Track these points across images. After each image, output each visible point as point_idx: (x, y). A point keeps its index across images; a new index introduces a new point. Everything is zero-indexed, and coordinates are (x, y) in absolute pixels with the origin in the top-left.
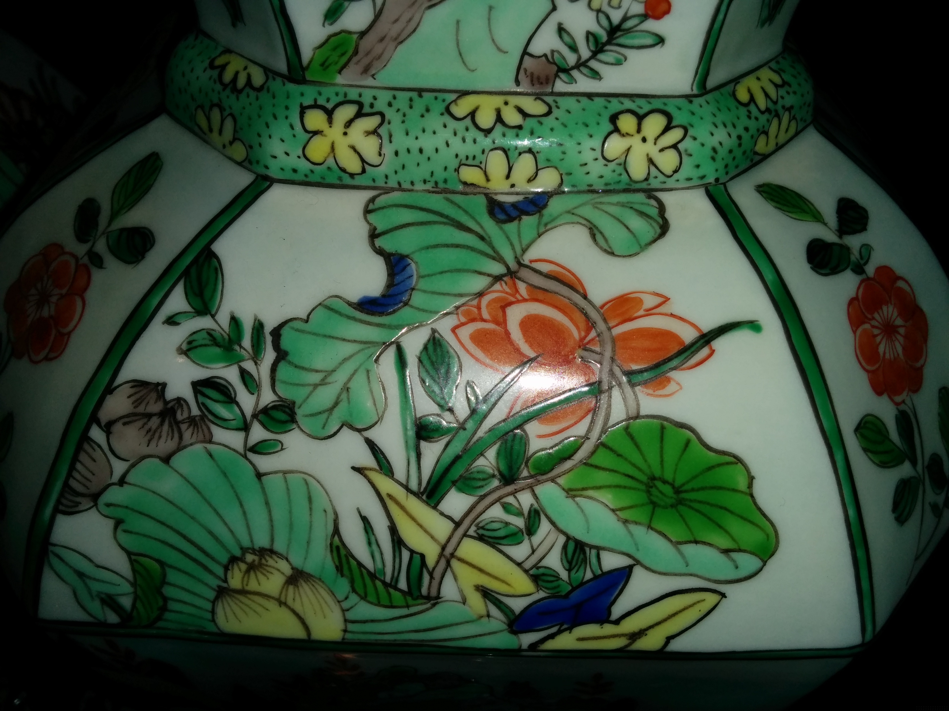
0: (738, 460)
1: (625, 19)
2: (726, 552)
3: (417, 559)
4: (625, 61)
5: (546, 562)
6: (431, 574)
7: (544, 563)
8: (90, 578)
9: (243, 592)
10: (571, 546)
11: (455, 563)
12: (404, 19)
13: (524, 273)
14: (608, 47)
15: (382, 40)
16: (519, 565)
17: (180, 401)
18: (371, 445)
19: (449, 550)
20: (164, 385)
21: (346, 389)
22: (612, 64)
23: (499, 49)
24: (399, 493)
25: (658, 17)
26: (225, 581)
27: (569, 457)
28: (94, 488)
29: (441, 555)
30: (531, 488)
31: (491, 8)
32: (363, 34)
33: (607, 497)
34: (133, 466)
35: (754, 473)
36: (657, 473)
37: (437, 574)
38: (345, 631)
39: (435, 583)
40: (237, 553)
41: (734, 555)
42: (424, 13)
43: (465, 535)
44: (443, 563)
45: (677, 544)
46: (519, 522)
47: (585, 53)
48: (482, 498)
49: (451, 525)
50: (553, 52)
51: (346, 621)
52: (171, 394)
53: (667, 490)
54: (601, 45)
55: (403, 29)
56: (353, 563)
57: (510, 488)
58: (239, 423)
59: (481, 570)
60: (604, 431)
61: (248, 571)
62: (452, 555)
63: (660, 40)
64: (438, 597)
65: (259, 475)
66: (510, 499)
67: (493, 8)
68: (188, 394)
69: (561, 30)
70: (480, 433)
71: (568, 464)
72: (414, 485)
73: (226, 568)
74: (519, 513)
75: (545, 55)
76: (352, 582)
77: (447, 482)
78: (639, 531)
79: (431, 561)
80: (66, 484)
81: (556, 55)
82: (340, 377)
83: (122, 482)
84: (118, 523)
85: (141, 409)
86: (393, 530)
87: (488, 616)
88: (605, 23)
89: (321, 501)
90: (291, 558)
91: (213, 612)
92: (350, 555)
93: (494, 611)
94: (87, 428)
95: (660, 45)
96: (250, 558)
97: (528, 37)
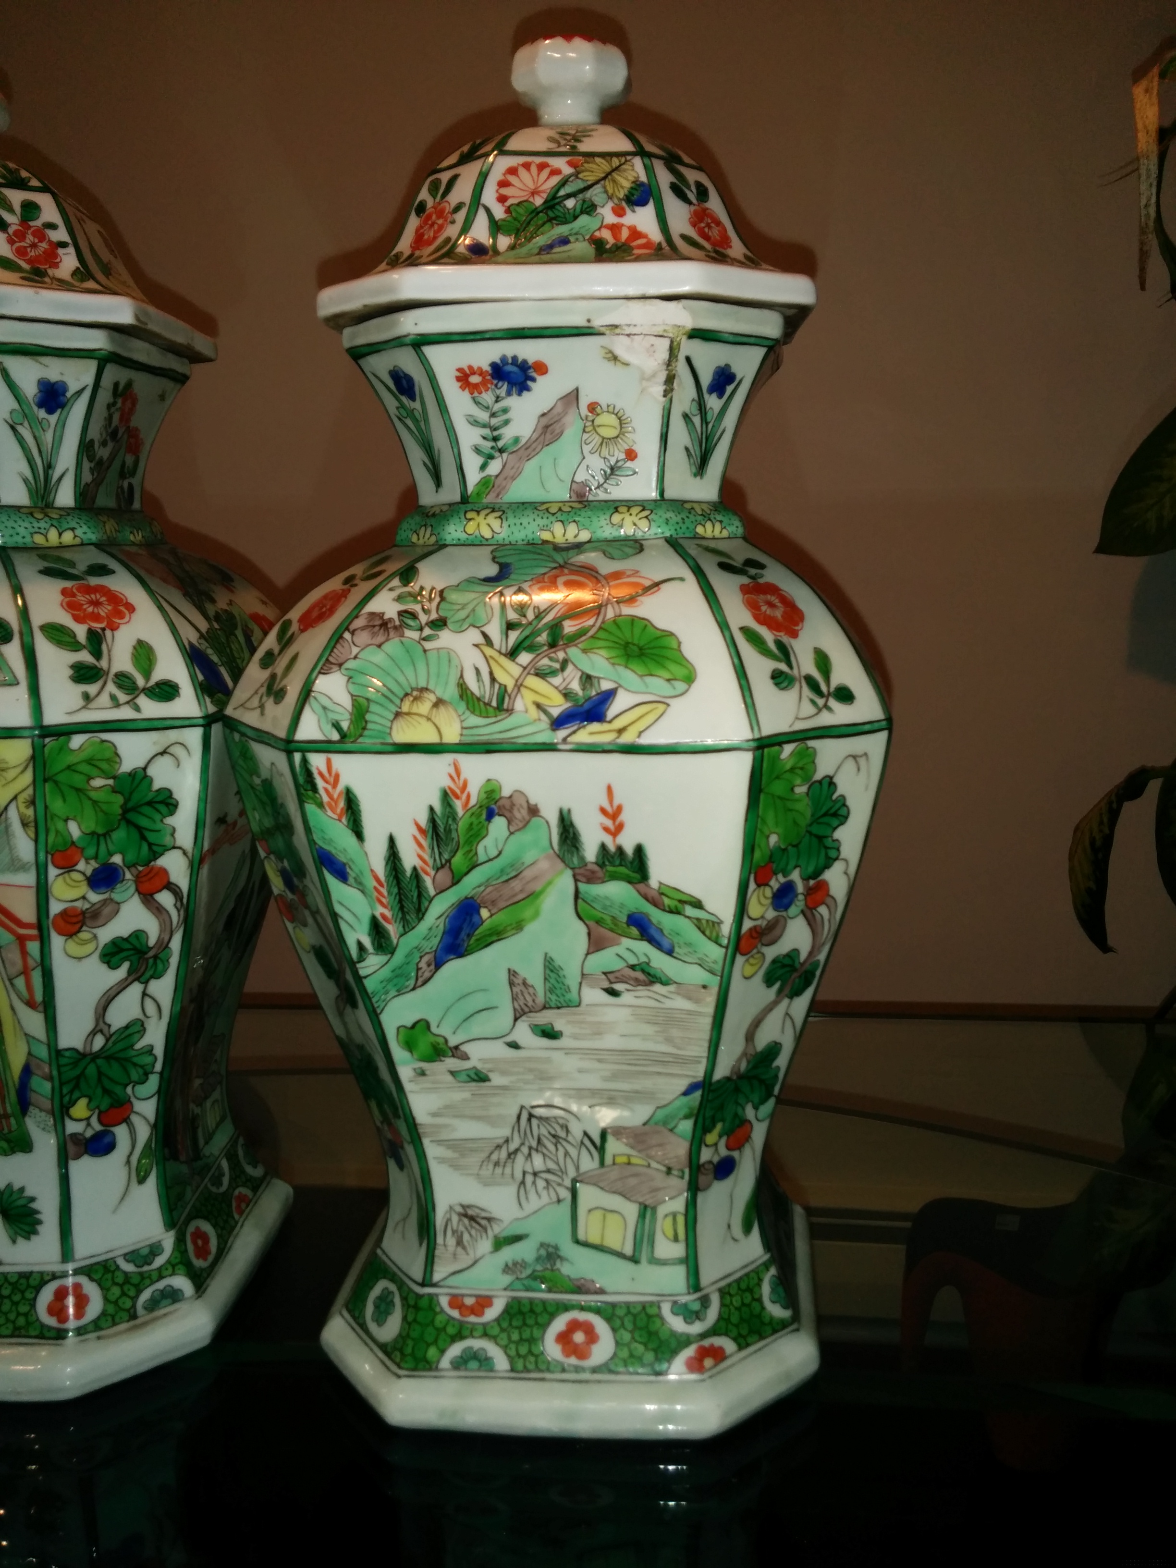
0: (672, 634)
1: (617, 461)
2: (668, 680)
3: (503, 687)
4: (620, 483)
5: (570, 686)
6: (510, 696)
7: (569, 687)
8: (329, 710)
9: (408, 714)
10: (584, 677)
11: (522, 689)
12: (517, 467)
13: (568, 566)
14: (611, 477)
15: (505, 479)
16: (556, 688)
17: (390, 620)
18: (485, 636)
19: (519, 683)
20: (383, 614)
21: (473, 610)
22: (614, 485)
23: (561, 481)
24: (496, 655)
25: (632, 460)
26: (400, 708)
27: (585, 635)
28: (340, 661)
29: (515, 685)
30: (564, 650)
31: (555, 459)
32: (497, 476)
33: (603, 652)
34: (362, 650)
35: (681, 640)
36: (630, 641)
37: (513, 696)
38: (461, 735)
39: (511, 701)
40: (409, 691)
41: (673, 682)
42: (525, 463)
43: (529, 674)
44: (516, 689)
45: (641, 676)
46: (557, 666)
47: (601, 480)
48: (539, 655)
49: (521, 669)
51: (463, 728)
52: (386, 617)
53: (635, 648)
54: (608, 476)
55: (516, 473)
56: (469, 692)
57: (553, 650)
58: (418, 627)
59: (536, 692)
60: (603, 622)
61: (413, 701)
62: (521, 685)
63: (635, 473)
64: (512, 710)
65: (425, 651)
66: (553, 655)
68: (395, 616)
69: (588, 469)
70: (540, 626)
71: (584, 638)
72: (503, 651)
73: (402, 700)
74: (557, 661)
75: (582, 482)
76: (467, 704)
77: (520, 649)
78: (621, 669)
79: (509, 689)
80: (327, 660)
81: (587, 481)
82: (470, 607)
83: (355, 657)
84: (350, 678)
85: (371, 624)
86: (491, 673)
87: (539, 720)
88: (608, 464)
89: (455, 662)
90: (437, 693)
91: (391, 728)
92: (467, 688)
93: (543, 717)
94: (343, 633)
95: (635, 475)
96: (415, 693)
97: (573, 473)
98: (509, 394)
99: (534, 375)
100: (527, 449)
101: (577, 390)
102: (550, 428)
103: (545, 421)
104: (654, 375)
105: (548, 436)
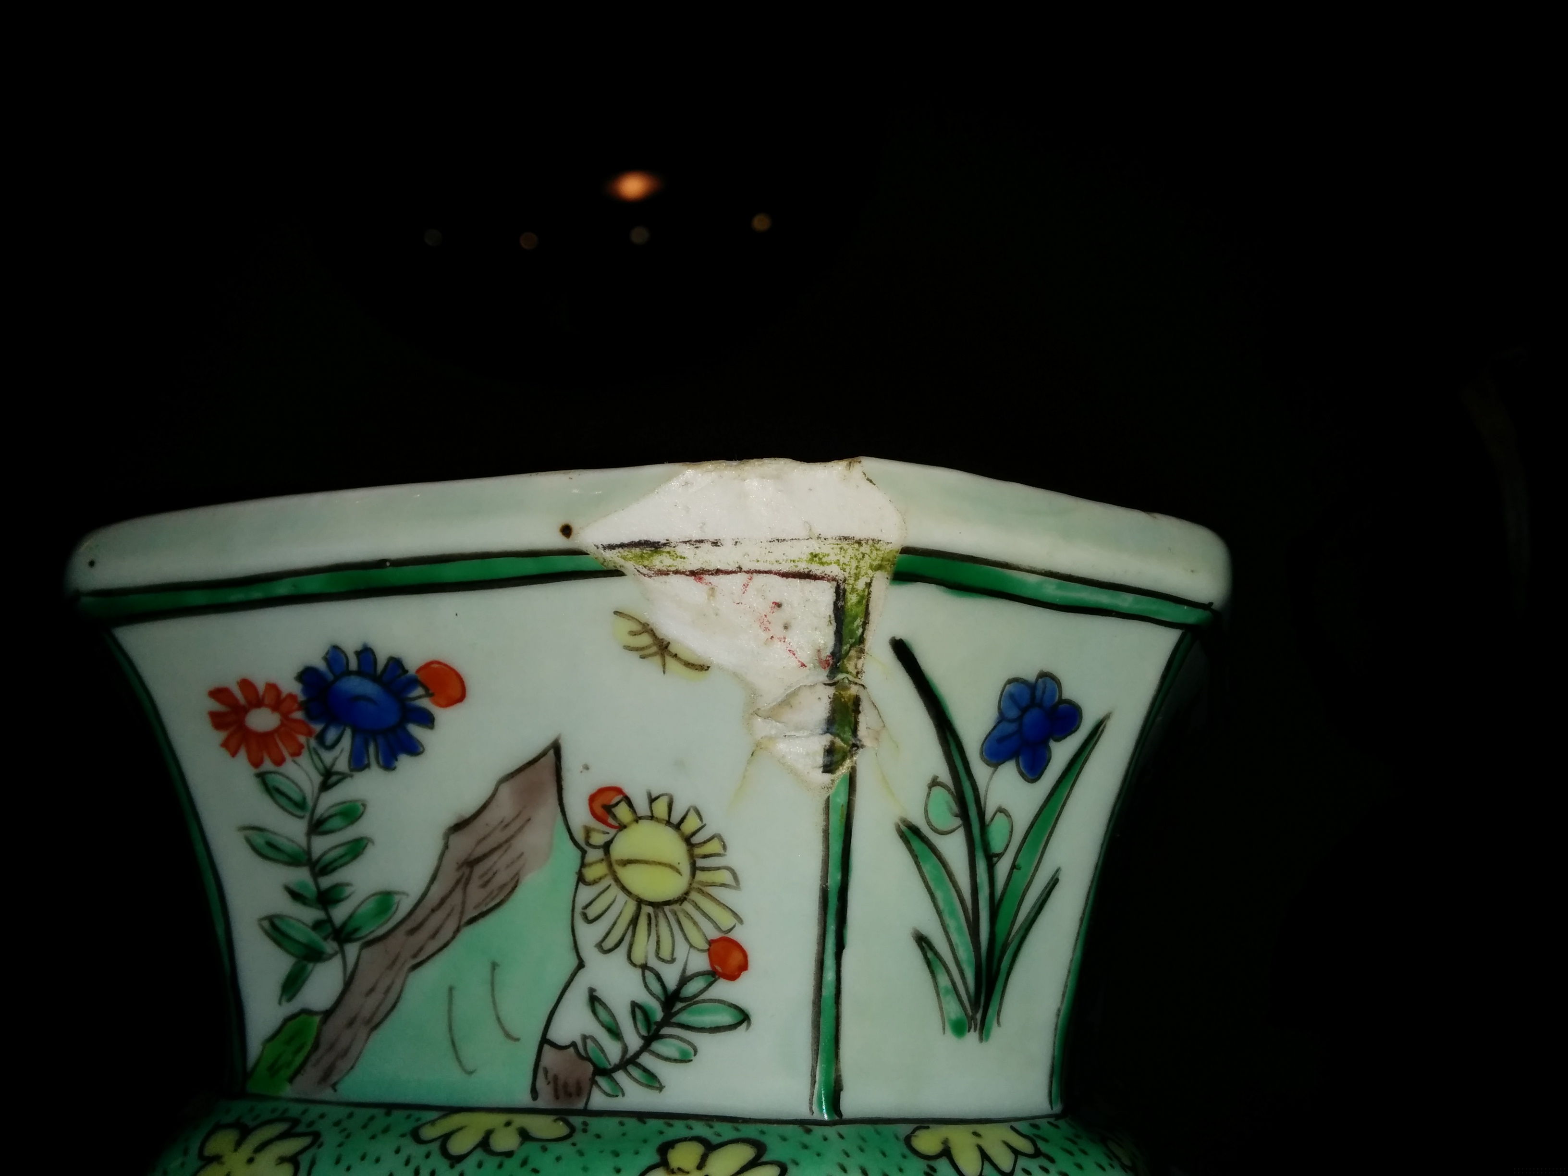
1: (684, 980)
4: (695, 1055)
12: (382, 987)
14: (666, 1031)
15: (351, 1023)
22: (676, 1061)
23: (508, 1035)
25: (733, 977)
31: (494, 966)
32: (327, 1014)
42: (406, 977)
47: (634, 1042)
50: (585, 1038)
54: (655, 1027)
55: (380, 1005)
63: (743, 1018)
67: (498, 965)
69: (594, 1000)
75: (574, 1044)
81: (589, 1043)
88: (656, 987)
95: (745, 1025)
97: (548, 1012)
98: (358, 764)
99: (426, 703)
100: (412, 931)
101: (556, 748)
102: (479, 869)
103: (463, 844)
104: (788, 701)
105: (476, 894)
